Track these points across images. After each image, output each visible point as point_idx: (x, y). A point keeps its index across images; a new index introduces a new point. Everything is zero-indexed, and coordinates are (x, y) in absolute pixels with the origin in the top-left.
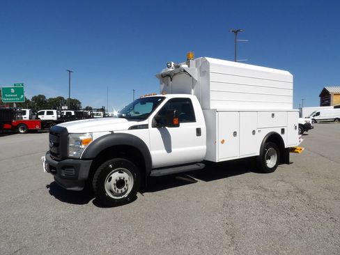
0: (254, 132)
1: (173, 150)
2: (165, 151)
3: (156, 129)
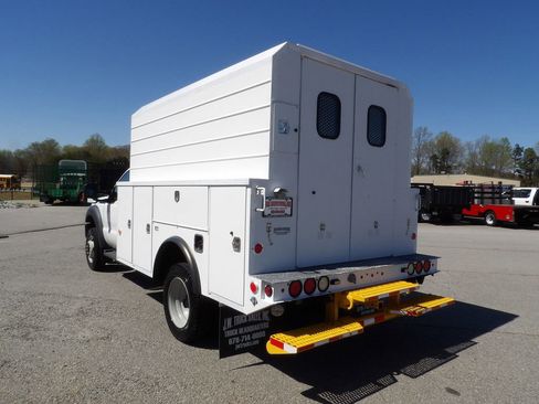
0: (148, 228)
2: (108, 230)
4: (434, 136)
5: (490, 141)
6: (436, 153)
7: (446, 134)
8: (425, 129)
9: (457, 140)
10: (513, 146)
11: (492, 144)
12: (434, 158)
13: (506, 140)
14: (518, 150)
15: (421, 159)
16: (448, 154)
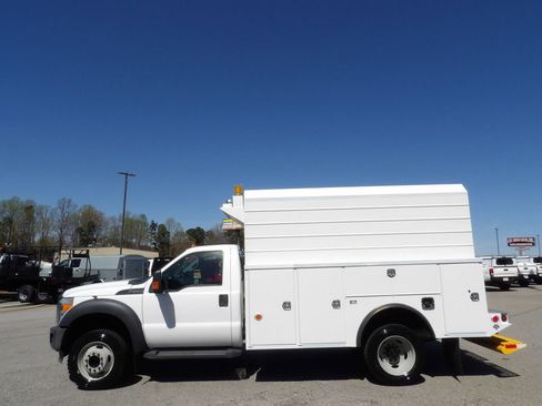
0: (336, 304)
1: (178, 325)
2: (165, 325)
3: (154, 295)
4: (77, 209)
5: (131, 216)
6: (80, 225)
7: (90, 206)
8: (70, 201)
10: (150, 223)
11: (132, 219)
12: (80, 230)
13: (143, 216)
14: (154, 226)
15: (65, 231)
16: (94, 227)
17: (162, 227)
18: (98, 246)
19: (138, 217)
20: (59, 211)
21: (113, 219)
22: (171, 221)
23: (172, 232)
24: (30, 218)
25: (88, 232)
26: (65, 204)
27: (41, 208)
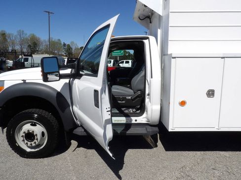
4: (27, 36)
5: (53, 40)
6: (30, 44)
7: (33, 34)
8: (23, 31)
9: (39, 39)
10: (63, 43)
11: (54, 41)
12: (29, 46)
13: (59, 40)
14: (65, 45)
15: (23, 46)
16: (36, 44)
17: (68, 45)
18: (39, 54)
19: (56, 41)
20: (19, 36)
21: (45, 41)
22: (72, 43)
23: (74, 48)
24: (5, 40)
25: (34, 47)
26: (21, 33)
27: (10, 35)
